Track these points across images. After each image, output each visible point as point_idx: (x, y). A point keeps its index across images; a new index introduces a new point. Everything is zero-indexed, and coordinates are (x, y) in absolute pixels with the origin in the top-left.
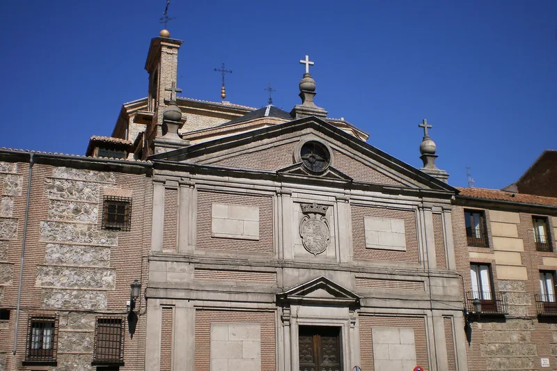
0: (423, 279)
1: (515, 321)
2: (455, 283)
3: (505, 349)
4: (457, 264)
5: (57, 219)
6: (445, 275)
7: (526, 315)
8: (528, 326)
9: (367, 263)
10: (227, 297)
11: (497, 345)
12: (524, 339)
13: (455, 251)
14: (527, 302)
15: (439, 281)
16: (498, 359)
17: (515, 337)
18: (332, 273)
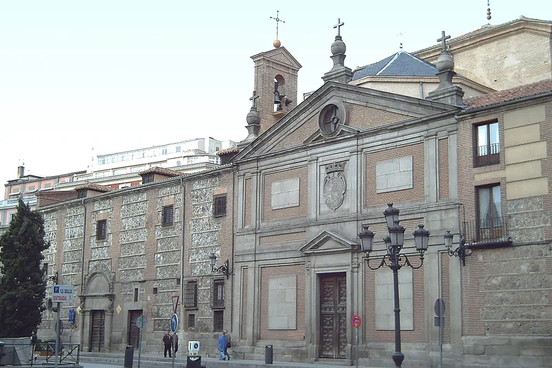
0: (423, 215)
1: (525, 248)
2: (454, 214)
3: (510, 283)
4: (460, 192)
5: (196, 217)
6: (442, 208)
7: (542, 239)
8: (544, 253)
9: (375, 209)
10: (274, 256)
11: (500, 278)
12: (536, 269)
13: (458, 177)
14: (546, 222)
15: (437, 216)
16: (500, 295)
17: (524, 268)
18: (342, 224)
